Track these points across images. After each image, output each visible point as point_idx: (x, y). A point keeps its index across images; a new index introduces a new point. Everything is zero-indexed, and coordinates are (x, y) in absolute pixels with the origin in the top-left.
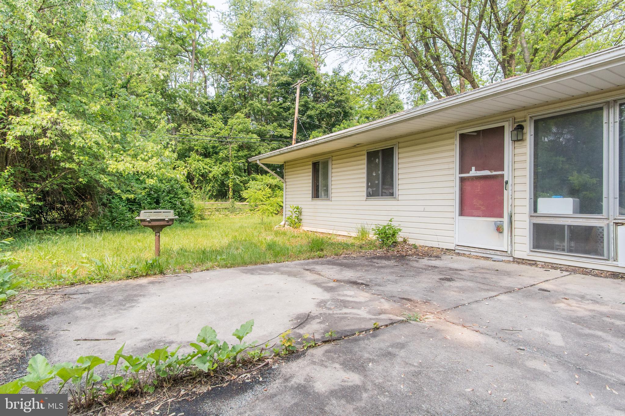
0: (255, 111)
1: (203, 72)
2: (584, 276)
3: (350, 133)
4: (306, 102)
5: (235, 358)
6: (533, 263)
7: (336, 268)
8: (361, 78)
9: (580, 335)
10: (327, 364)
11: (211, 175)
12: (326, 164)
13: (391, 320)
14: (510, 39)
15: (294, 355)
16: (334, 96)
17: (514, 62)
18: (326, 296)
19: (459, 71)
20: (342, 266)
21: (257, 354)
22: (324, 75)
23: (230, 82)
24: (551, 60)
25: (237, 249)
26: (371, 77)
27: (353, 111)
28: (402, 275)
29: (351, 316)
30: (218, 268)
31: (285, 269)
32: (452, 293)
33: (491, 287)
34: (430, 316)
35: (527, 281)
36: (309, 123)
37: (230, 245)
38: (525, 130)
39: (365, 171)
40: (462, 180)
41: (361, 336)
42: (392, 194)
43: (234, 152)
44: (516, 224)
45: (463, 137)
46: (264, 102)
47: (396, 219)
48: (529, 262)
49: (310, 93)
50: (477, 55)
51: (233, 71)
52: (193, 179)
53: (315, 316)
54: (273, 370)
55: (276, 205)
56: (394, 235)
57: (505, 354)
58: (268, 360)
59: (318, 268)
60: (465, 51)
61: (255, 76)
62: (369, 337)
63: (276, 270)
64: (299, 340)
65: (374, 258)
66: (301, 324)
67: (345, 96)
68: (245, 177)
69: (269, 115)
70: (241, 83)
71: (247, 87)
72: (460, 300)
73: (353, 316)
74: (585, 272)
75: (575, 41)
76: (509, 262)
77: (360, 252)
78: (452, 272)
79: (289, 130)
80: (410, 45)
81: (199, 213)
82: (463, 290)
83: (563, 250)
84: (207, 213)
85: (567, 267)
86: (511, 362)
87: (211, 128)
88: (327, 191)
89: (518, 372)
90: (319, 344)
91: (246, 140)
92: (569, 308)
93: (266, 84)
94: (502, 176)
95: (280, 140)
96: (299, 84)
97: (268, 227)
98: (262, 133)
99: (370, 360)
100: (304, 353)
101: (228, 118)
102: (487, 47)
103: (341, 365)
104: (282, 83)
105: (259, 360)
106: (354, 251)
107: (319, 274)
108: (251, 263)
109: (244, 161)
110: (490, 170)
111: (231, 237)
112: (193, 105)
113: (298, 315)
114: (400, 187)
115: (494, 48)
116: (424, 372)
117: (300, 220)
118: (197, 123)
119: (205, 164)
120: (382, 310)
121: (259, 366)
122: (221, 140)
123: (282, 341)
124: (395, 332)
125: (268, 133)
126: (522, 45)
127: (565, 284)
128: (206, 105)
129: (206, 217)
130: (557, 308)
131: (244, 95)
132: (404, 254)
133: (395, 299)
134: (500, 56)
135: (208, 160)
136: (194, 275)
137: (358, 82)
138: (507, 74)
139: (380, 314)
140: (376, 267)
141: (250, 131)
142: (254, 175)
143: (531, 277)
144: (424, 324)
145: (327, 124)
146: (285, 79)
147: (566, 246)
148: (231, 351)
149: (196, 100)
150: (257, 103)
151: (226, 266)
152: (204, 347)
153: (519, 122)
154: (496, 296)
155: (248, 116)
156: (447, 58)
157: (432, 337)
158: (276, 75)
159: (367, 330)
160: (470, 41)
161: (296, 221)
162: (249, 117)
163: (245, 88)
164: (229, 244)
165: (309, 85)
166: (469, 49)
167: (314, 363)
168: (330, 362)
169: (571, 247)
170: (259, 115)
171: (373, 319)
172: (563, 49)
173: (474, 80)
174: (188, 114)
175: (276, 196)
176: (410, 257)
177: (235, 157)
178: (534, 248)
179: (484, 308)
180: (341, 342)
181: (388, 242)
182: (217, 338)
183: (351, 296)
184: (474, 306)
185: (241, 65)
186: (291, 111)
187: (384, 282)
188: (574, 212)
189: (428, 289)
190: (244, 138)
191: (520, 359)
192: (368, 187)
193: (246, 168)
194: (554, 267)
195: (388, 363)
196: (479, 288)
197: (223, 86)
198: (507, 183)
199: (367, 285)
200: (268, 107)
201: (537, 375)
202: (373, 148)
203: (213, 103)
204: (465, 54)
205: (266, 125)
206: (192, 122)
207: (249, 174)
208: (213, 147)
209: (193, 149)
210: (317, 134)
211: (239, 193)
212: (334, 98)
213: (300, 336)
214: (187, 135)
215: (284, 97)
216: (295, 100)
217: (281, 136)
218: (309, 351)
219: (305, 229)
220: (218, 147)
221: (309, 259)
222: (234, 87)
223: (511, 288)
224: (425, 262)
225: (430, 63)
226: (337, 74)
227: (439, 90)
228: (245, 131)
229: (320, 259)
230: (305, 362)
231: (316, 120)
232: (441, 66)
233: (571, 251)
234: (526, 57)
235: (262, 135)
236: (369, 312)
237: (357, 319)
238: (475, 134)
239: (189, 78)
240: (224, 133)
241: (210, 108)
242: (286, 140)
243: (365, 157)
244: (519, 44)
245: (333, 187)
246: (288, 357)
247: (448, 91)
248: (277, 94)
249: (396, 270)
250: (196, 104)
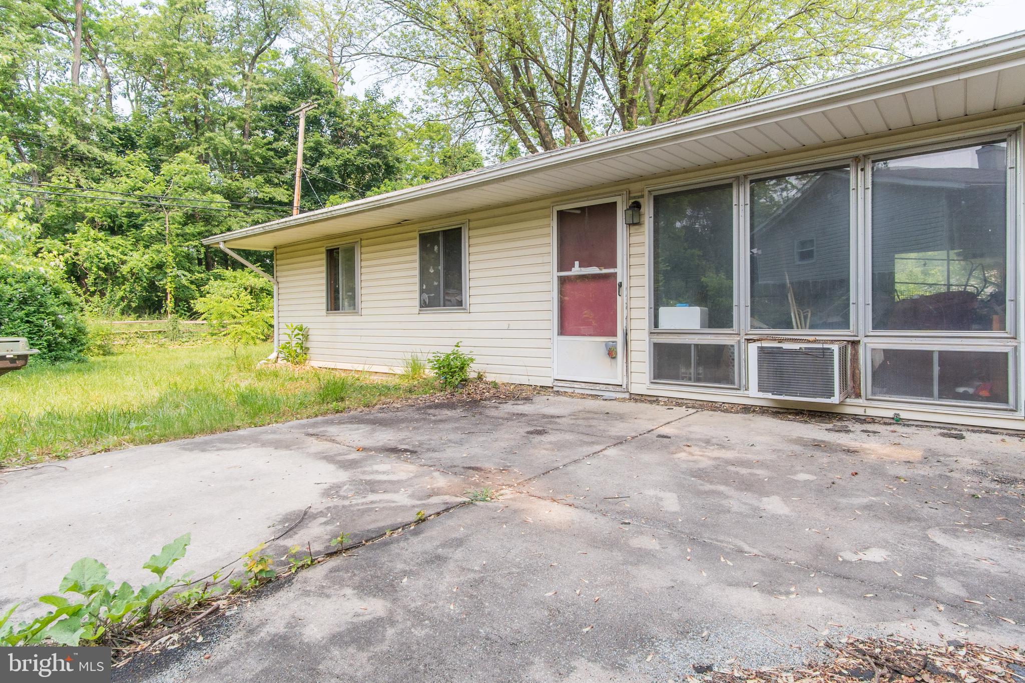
0: (220, 152)
1: (103, 66)
2: (712, 413)
3: (388, 201)
4: (318, 143)
5: (147, 609)
6: (654, 400)
7: (365, 428)
8: (413, 111)
9: (699, 493)
10: (331, 591)
11: (125, 269)
12: (350, 252)
13: (447, 503)
14: (631, 76)
15: (271, 585)
16: (368, 137)
17: (635, 111)
18: (342, 476)
19: (563, 115)
20: (375, 424)
21: (195, 595)
22: (351, 100)
23: (165, 93)
24: (681, 112)
25: (177, 407)
26: (429, 110)
27: (402, 166)
28: (472, 431)
29: (381, 505)
30: (131, 446)
31: (271, 436)
32: (543, 452)
33: (597, 438)
34: (507, 491)
35: (644, 425)
36: (325, 181)
37: (161, 401)
38: (642, 210)
39: (417, 265)
40: (563, 281)
41: (395, 535)
42: (460, 303)
43: (176, 226)
44: (633, 346)
45: (562, 215)
46: (235, 137)
47: (466, 342)
48: (649, 399)
49: (325, 128)
50: (587, 94)
51: (169, 72)
52: (85, 276)
53: (317, 514)
54: (227, 619)
55: (261, 323)
56: (463, 368)
57: (604, 532)
58: (219, 602)
59: (332, 430)
60: (570, 85)
61: (218, 88)
62: (408, 536)
63: (253, 440)
64: (283, 559)
65: (430, 407)
66: (291, 529)
67: (387, 138)
68: (199, 272)
69: (247, 161)
70: (187, 96)
71: (201, 107)
72: (553, 462)
73: (385, 505)
74: (713, 407)
75: (708, 90)
76: (624, 400)
77: (407, 399)
78: (546, 420)
79: (287, 190)
80: (491, 66)
81: (99, 343)
82: (559, 446)
83: (690, 379)
84: (118, 342)
85: (694, 402)
86: (610, 544)
87: (124, 179)
88: (352, 299)
89: (618, 556)
90: (320, 559)
91: (200, 205)
92: (690, 458)
93: (239, 103)
94: (615, 275)
95: (270, 208)
96: (303, 111)
97: (245, 365)
98: (234, 192)
99: (405, 573)
100: (289, 580)
101: (162, 161)
102: (599, 83)
103: (354, 589)
104: (272, 106)
105: (200, 605)
106: (398, 398)
107: (333, 441)
108: (202, 431)
109: (196, 243)
110: (599, 266)
111: (164, 385)
112: (83, 131)
113: (287, 514)
114: (472, 292)
115: (610, 86)
116: (488, 578)
117: (305, 350)
118: (90, 166)
119: (112, 248)
120: (433, 489)
121: (199, 617)
122: (146, 202)
123: (247, 564)
124: (451, 522)
125: (245, 193)
126: (645, 87)
127: (690, 425)
128: (112, 133)
129: (115, 350)
130: (676, 460)
131: (195, 121)
132: (479, 397)
133: (456, 469)
134: (617, 99)
135: (117, 239)
136: (74, 464)
137: (408, 117)
138: (627, 126)
139: (430, 496)
140: (431, 421)
141: (209, 189)
142: (218, 270)
143: (649, 420)
144: (496, 504)
145: (358, 184)
146: (277, 99)
147: (692, 374)
148: (137, 598)
149: (88, 121)
150: (223, 138)
151: (150, 441)
152: (76, 599)
153: (635, 197)
154: (601, 451)
155: (203, 159)
156: (545, 93)
157: (506, 523)
158: (260, 90)
159: (405, 526)
160: (577, 71)
161: (299, 351)
162: (206, 162)
163: (196, 107)
164: (161, 399)
165: (323, 113)
166: (575, 83)
167: (307, 593)
168: (336, 587)
169: (699, 374)
170: (227, 160)
171: (417, 506)
172: (695, 100)
173: (583, 131)
174: (68, 146)
175: (263, 308)
176: (488, 402)
177: (177, 235)
178: (654, 378)
179: (583, 471)
180: (360, 551)
181: (453, 380)
182: (108, 577)
183: (384, 473)
184: (570, 468)
185: (186, 62)
186: (289, 158)
187: (443, 444)
188: (702, 326)
189: (508, 450)
190: (196, 200)
191: (623, 537)
192: (422, 291)
193: (202, 256)
194: (679, 403)
195: (433, 573)
196: (581, 441)
197: (150, 98)
198: (620, 285)
199: (413, 452)
200: (245, 147)
201: (641, 556)
202: (429, 228)
203: (126, 130)
204: (570, 90)
205: (241, 180)
206: (78, 163)
207: (209, 267)
208: (130, 215)
209: (84, 218)
210: (339, 200)
211: (188, 303)
212: (369, 140)
213: (285, 550)
214: (68, 189)
215: (276, 131)
216: (296, 139)
217: (271, 201)
218: (299, 575)
219: (316, 364)
220: (139, 215)
221: (316, 416)
222: (172, 102)
223: (623, 436)
224: (509, 407)
225: (521, 98)
226: (373, 100)
227: (535, 141)
228: (198, 188)
229: (338, 415)
230: (291, 595)
231: (337, 176)
232: (537, 105)
233: (698, 380)
234: (651, 106)
235: (233, 198)
236: (412, 496)
237: (391, 508)
238: (578, 212)
239: (69, 74)
240: (155, 189)
241: (121, 139)
242: (282, 208)
243: (417, 242)
244: (641, 84)
245: (363, 291)
246: (258, 592)
247: (547, 144)
248: (262, 124)
249: (463, 424)
250: (87, 128)
